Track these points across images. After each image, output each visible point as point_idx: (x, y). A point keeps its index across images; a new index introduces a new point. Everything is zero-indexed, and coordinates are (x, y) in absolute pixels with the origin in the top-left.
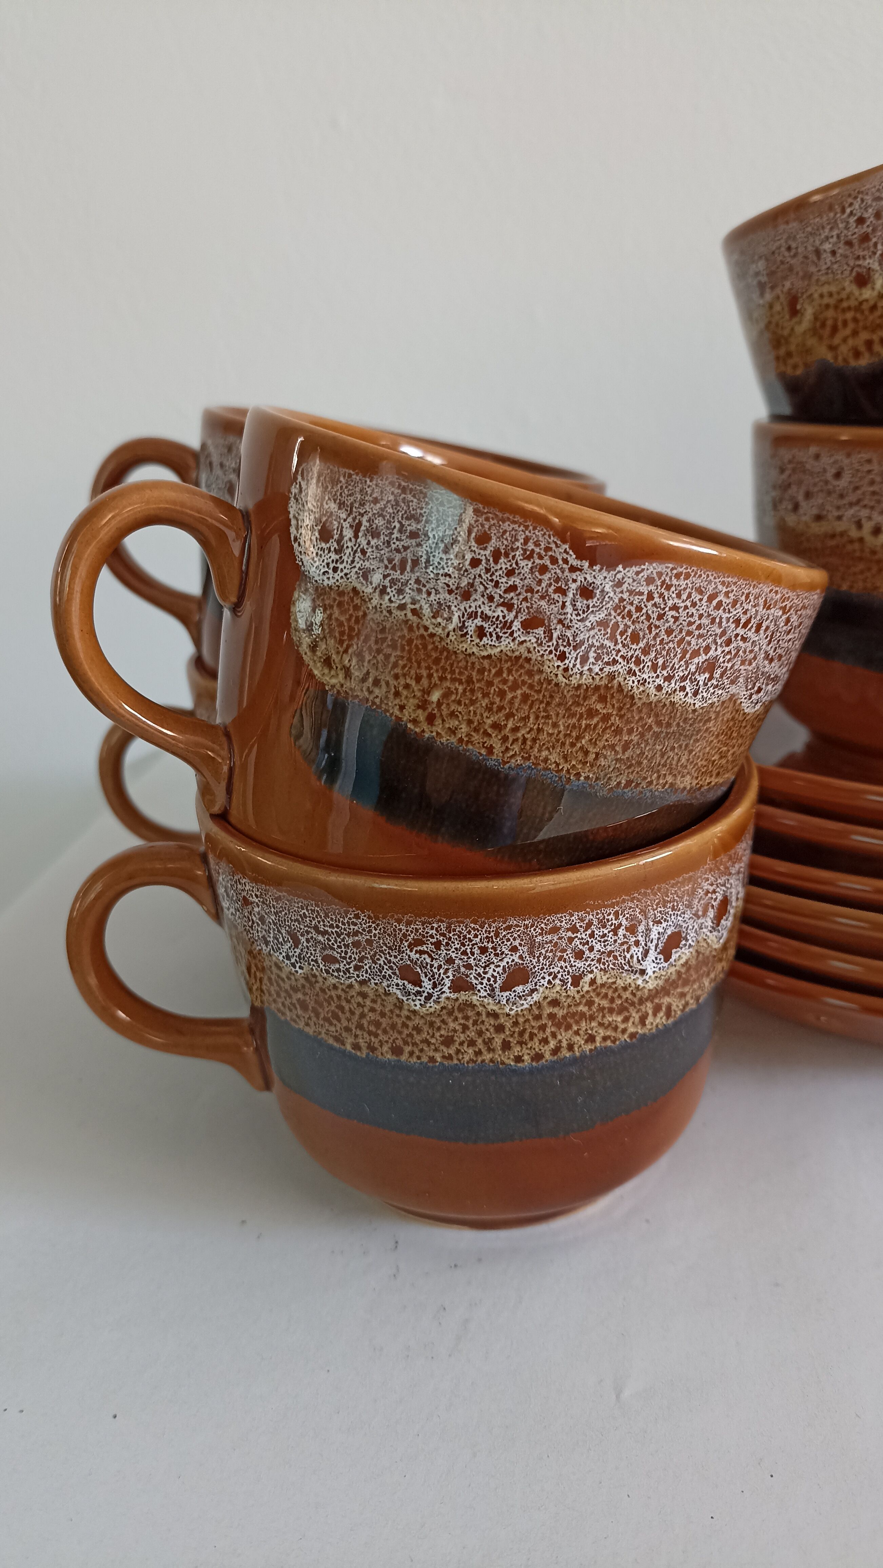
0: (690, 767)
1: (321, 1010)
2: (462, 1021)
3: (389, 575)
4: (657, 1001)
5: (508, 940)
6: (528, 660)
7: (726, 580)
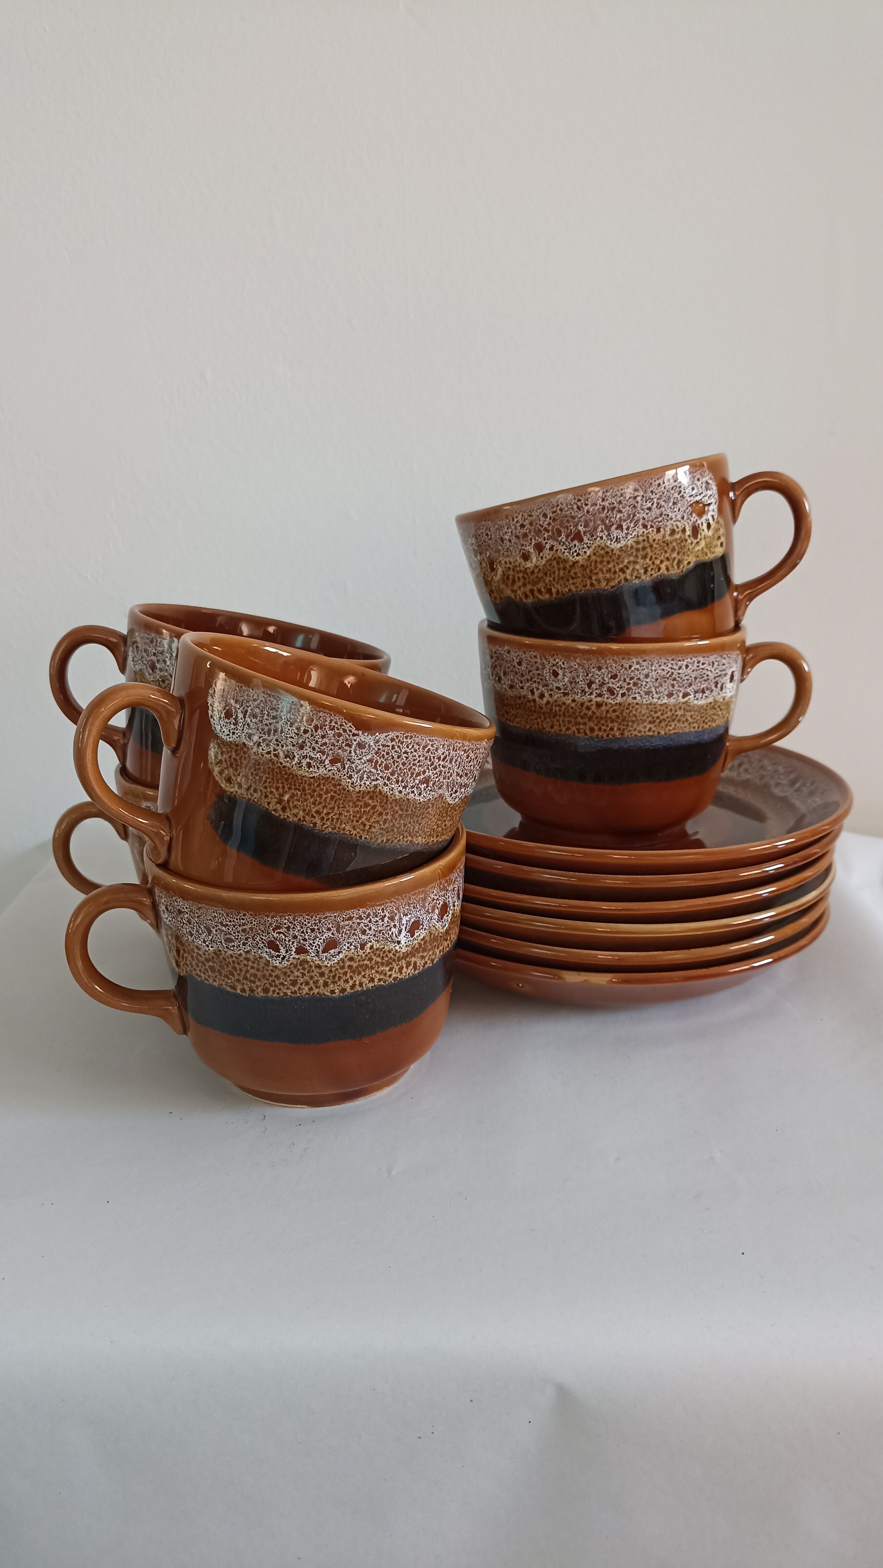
0: (420, 832)
1: (223, 971)
2: (302, 971)
3: (262, 737)
4: (408, 959)
5: (326, 924)
6: (333, 779)
7: (431, 738)
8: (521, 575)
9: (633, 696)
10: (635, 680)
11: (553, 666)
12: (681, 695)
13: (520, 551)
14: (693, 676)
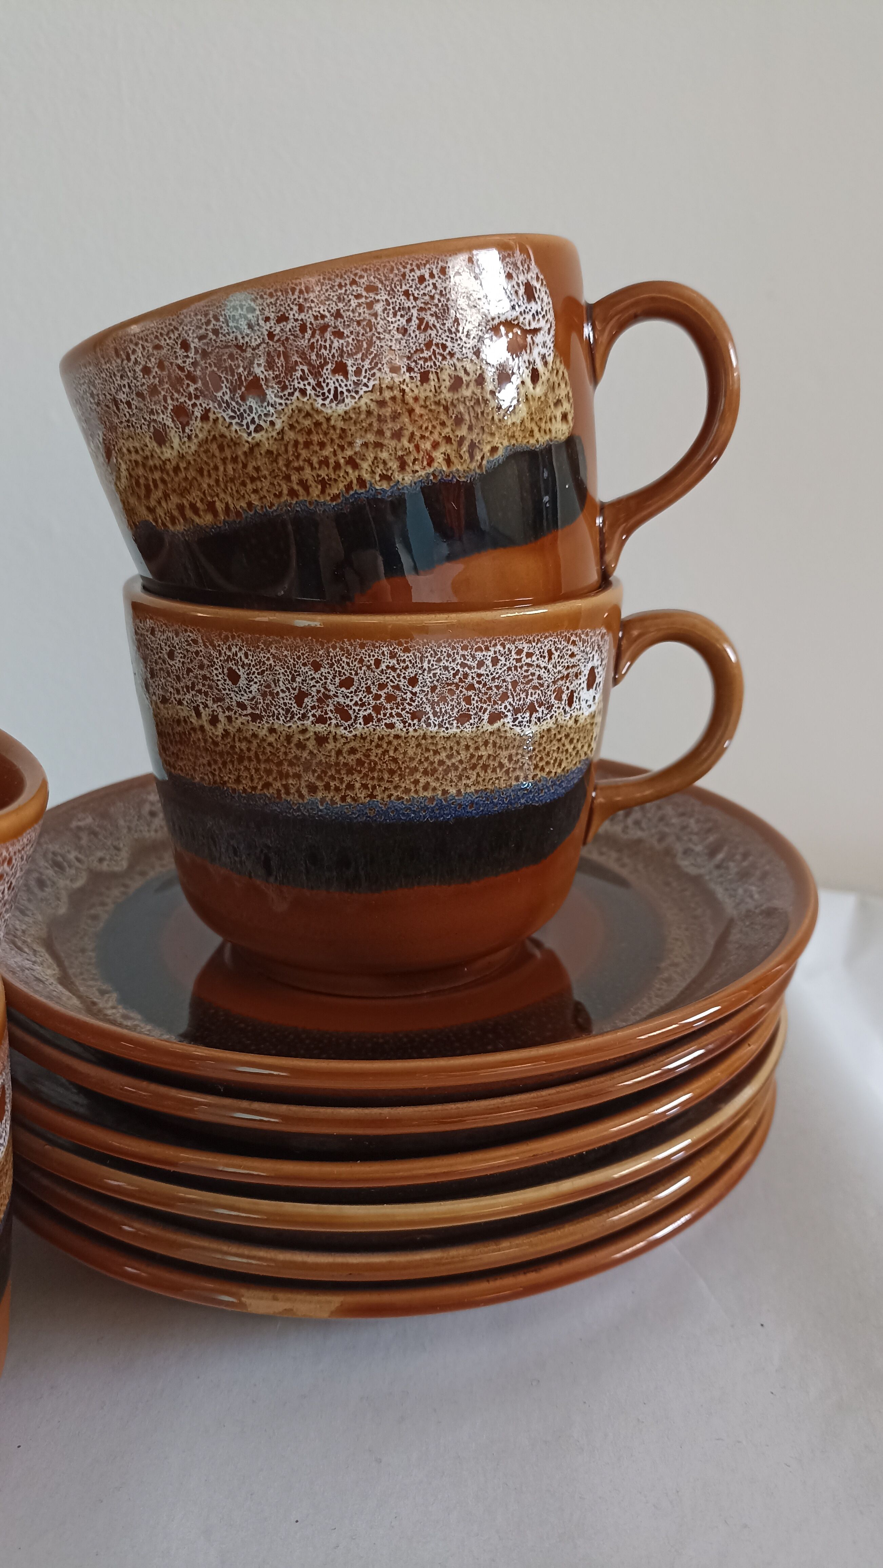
8: (157, 475)
9: (388, 721)
10: (389, 689)
11: (227, 661)
12: (486, 717)
13: (149, 426)
14: (508, 679)
